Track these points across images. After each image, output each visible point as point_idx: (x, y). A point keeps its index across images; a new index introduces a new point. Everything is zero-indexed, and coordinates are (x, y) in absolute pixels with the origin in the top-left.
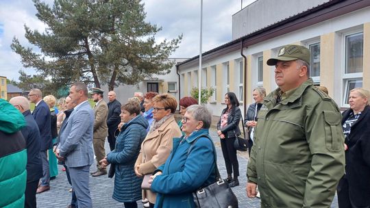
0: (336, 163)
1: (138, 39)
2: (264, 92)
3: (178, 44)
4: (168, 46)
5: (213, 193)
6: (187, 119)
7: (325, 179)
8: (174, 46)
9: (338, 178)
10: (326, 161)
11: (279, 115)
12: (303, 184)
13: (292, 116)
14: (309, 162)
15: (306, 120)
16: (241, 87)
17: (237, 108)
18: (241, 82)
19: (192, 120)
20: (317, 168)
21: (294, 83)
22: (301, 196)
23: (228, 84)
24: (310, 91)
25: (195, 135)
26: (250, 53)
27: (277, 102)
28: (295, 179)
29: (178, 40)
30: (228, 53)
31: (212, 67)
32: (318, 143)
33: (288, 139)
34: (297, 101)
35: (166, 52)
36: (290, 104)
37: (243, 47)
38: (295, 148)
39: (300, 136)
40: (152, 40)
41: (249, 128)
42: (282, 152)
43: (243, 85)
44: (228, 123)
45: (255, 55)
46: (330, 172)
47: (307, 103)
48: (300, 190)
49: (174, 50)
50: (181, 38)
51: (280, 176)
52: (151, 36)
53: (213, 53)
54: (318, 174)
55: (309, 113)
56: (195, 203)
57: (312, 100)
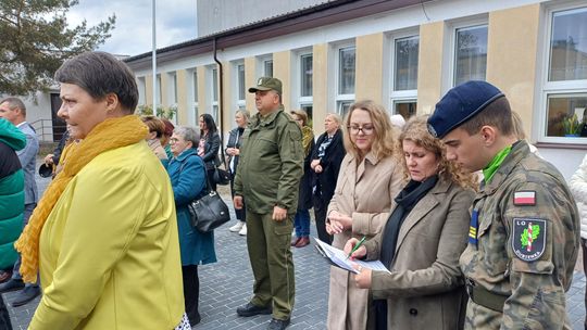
0: (297, 167)
1: (37, 17)
2: (248, 116)
3: (110, 32)
4: (92, 34)
5: (207, 203)
6: (176, 140)
7: (291, 179)
8: (102, 33)
9: (298, 178)
10: (291, 166)
11: (259, 134)
12: (276, 187)
13: (267, 135)
14: (280, 169)
15: (278, 138)
16: (215, 107)
17: (215, 134)
18: (216, 100)
19: (181, 141)
20: (285, 172)
21: (269, 109)
22: (275, 195)
23: (196, 100)
24: (281, 115)
25: (185, 154)
26: (227, 57)
27: (258, 123)
28: (271, 183)
29: (108, 25)
30: (195, 54)
31: (169, 73)
32: (286, 154)
33: (265, 152)
34: (271, 123)
35: (90, 43)
36: (266, 125)
37: (216, 49)
38: (271, 160)
39: (274, 150)
40: (61, 21)
41: (230, 156)
42: (261, 163)
43: (218, 103)
44: (205, 152)
45: (234, 62)
46: (294, 174)
47: (279, 125)
48: (275, 191)
49: (103, 41)
50: (113, 22)
51: (260, 182)
52: (60, 13)
53: (172, 52)
54: (286, 176)
55: (280, 132)
56: (190, 213)
57: (282, 122)
